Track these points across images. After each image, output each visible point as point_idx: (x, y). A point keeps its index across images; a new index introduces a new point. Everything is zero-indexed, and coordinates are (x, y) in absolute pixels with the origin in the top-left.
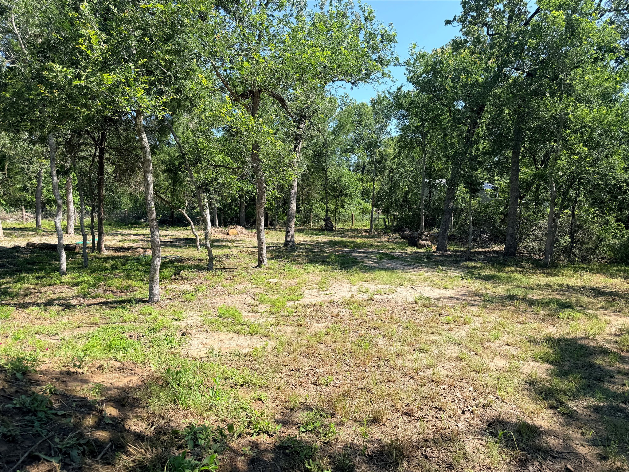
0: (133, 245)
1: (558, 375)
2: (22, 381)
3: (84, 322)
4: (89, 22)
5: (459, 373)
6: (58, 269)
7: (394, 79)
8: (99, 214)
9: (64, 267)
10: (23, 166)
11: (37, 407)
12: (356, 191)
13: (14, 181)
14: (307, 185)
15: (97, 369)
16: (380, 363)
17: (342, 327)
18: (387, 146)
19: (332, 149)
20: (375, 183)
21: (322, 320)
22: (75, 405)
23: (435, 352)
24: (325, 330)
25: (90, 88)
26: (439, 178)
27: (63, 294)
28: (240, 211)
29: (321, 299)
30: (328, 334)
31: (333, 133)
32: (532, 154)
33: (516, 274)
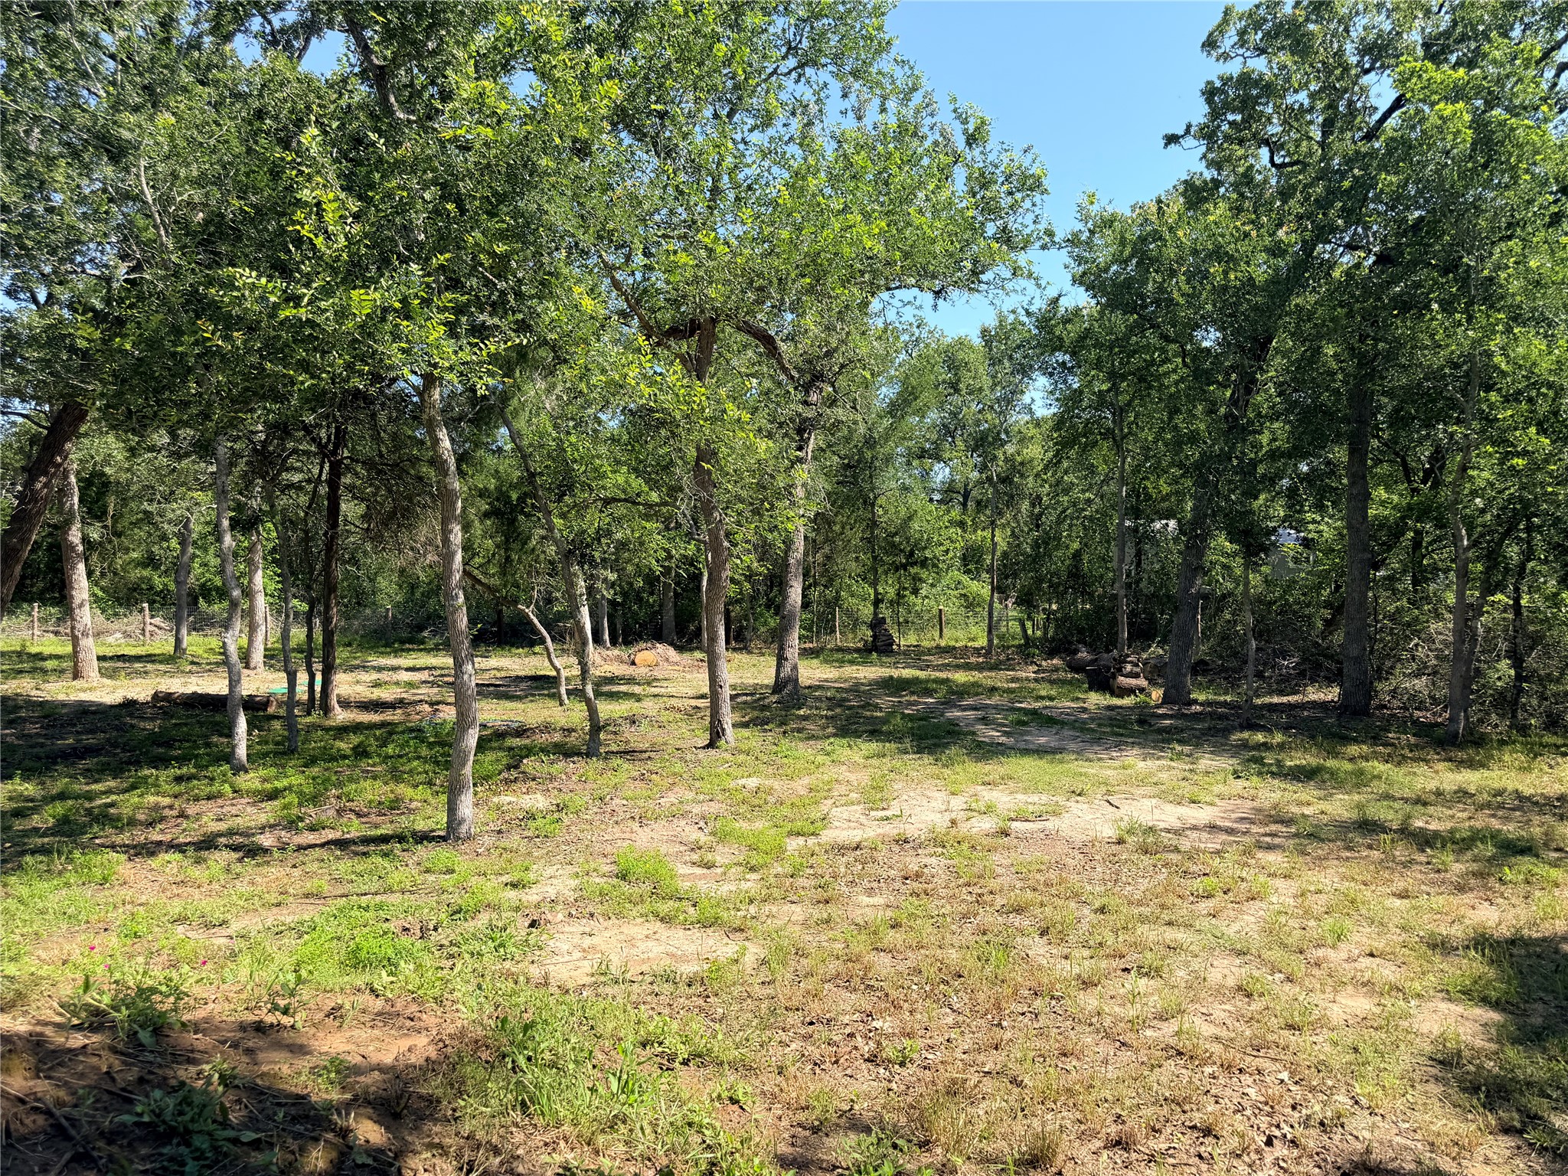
0: (404, 695)
1: (1515, 1041)
2: (152, 1052)
3: (291, 891)
4: (318, 172)
5: (1248, 1033)
6: (228, 757)
7: (1043, 283)
8: (326, 621)
9: (242, 752)
10: (149, 508)
11: (192, 1120)
12: (947, 551)
13: (126, 542)
14: (827, 540)
15: (328, 1016)
16: (1038, 1003)
17: (933, 906)
18: (1023, 440)
19: (886, 450)
20: (997, 532)
21: (880, 888)
22: (281, 1115)
23: (1181, 973)
24: (889, 913)
25: (318, 325)
26: (1160, 519)
27: (239, 820)
28: (661, 606)
29: (871, 832)
30: (895, 926)
31: (890, 413)
32: (1397, 454)
33: (1376, 763)
